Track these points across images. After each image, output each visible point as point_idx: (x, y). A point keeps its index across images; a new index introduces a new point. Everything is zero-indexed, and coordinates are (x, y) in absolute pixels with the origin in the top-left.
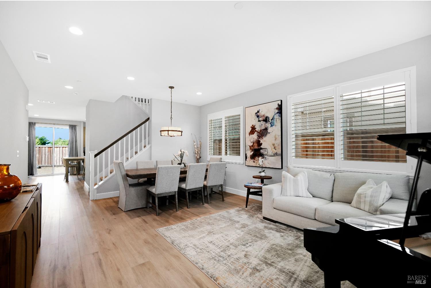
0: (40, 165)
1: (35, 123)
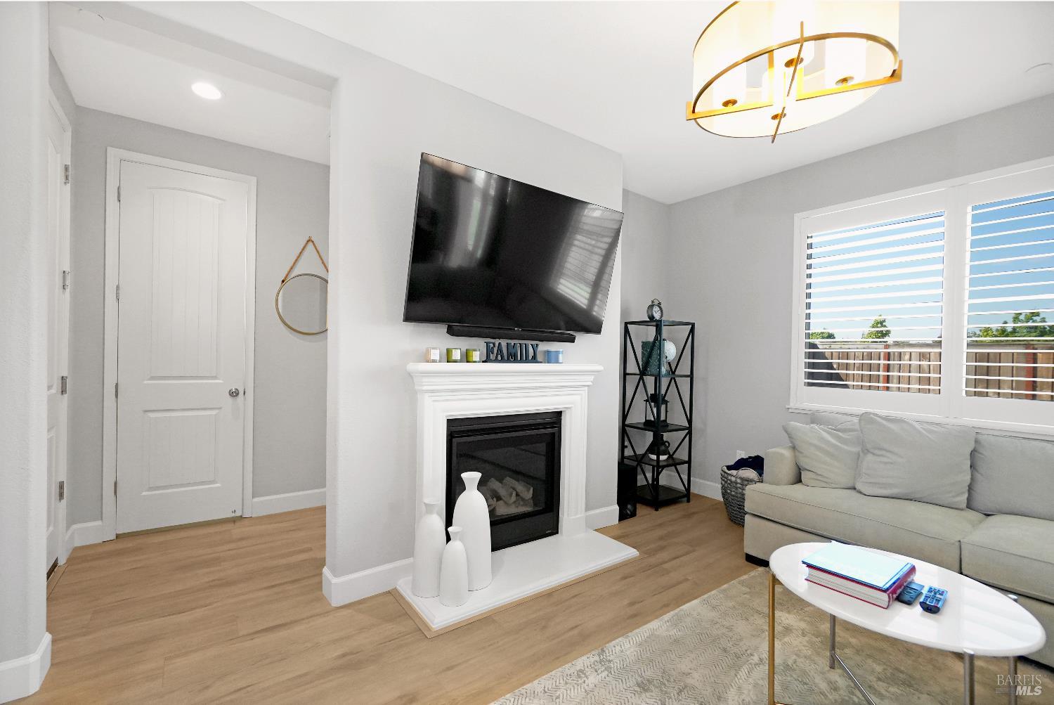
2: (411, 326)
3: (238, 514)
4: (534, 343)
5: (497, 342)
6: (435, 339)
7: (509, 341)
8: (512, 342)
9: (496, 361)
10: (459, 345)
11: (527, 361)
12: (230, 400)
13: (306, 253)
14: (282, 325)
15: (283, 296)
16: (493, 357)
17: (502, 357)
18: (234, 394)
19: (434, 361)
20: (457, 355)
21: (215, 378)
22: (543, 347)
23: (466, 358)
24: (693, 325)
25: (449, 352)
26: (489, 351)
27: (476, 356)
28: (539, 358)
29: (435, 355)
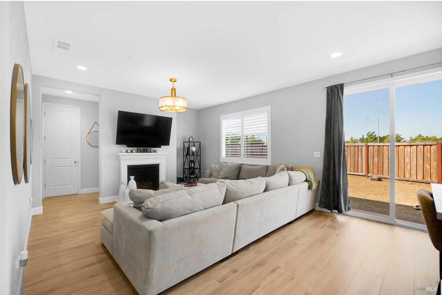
0: (381, 176)
1: (342, 86)
2: (118, 145)
3: (77, 193)
4: (150, 148)
5: (140, 148)
6: (124, 148)
7: (143, 148)
8: (144, 148)
9: (140, 152)
10: (130, 149)
11: (148, 152)
12: (74, 164)
13: (95, 126)
14: (88, 144)
15: (89, 137)
16: (139, 152)
17: (141, 151)
18: (76, 162)
19: (123, 153)
20: (129, 151)
21: (70, 158)
22: (153, 149)
23: (132, 152)
24: (200, 142)
25: (127, 151)
26: (138, 150)
27: (134, 151)
28: (151, 151)
29: (124, 151)
